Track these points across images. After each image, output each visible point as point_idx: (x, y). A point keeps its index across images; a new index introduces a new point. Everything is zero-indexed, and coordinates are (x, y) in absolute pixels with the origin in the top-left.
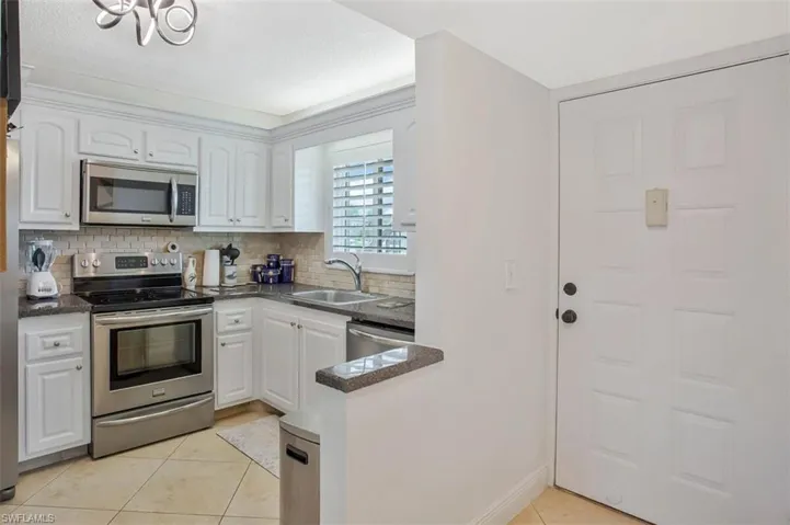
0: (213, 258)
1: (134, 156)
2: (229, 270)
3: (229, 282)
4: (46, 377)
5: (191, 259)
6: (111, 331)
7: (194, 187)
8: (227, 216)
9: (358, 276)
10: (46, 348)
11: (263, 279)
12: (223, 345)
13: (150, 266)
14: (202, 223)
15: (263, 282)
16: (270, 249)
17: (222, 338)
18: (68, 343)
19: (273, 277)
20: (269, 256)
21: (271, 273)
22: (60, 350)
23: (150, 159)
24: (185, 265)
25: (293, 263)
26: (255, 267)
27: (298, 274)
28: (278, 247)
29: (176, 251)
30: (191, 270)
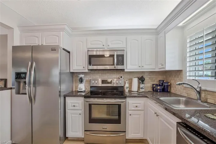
0: (135, 81)
1: (103, 47)
2: (142, 86)
3: (141, 90)
4: (72, 115)
5: (127, 82)
6: (89, 104)
7: (123, 55)
8: (138, 65)
9: (199, 93)
10: (72, 107)
11: (156, 90)
12: (130, 115)
13: (112, 83)
14: (128, 68)
15: (156, 91)
16: (161, 78)
17: (130, 112)
18: (78, 106)
19: (159, 89)
20: (160, 81)
21: (159, 88)
22: (76, 108)
23: (108, 47)
24: (125, 83)
25: (169, 84)
26: (153, 85)
27: (172, 89)
28: (165, 77)
29: (122, 78)
30: (127, 85)
